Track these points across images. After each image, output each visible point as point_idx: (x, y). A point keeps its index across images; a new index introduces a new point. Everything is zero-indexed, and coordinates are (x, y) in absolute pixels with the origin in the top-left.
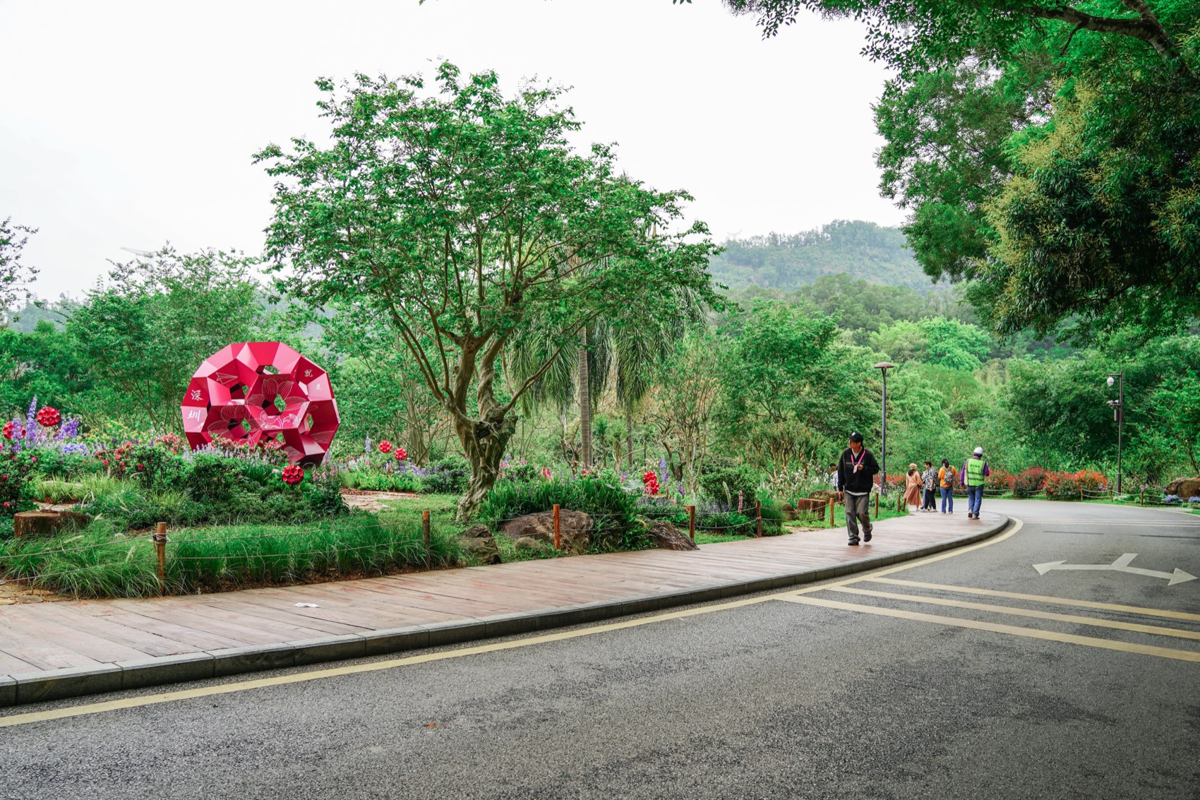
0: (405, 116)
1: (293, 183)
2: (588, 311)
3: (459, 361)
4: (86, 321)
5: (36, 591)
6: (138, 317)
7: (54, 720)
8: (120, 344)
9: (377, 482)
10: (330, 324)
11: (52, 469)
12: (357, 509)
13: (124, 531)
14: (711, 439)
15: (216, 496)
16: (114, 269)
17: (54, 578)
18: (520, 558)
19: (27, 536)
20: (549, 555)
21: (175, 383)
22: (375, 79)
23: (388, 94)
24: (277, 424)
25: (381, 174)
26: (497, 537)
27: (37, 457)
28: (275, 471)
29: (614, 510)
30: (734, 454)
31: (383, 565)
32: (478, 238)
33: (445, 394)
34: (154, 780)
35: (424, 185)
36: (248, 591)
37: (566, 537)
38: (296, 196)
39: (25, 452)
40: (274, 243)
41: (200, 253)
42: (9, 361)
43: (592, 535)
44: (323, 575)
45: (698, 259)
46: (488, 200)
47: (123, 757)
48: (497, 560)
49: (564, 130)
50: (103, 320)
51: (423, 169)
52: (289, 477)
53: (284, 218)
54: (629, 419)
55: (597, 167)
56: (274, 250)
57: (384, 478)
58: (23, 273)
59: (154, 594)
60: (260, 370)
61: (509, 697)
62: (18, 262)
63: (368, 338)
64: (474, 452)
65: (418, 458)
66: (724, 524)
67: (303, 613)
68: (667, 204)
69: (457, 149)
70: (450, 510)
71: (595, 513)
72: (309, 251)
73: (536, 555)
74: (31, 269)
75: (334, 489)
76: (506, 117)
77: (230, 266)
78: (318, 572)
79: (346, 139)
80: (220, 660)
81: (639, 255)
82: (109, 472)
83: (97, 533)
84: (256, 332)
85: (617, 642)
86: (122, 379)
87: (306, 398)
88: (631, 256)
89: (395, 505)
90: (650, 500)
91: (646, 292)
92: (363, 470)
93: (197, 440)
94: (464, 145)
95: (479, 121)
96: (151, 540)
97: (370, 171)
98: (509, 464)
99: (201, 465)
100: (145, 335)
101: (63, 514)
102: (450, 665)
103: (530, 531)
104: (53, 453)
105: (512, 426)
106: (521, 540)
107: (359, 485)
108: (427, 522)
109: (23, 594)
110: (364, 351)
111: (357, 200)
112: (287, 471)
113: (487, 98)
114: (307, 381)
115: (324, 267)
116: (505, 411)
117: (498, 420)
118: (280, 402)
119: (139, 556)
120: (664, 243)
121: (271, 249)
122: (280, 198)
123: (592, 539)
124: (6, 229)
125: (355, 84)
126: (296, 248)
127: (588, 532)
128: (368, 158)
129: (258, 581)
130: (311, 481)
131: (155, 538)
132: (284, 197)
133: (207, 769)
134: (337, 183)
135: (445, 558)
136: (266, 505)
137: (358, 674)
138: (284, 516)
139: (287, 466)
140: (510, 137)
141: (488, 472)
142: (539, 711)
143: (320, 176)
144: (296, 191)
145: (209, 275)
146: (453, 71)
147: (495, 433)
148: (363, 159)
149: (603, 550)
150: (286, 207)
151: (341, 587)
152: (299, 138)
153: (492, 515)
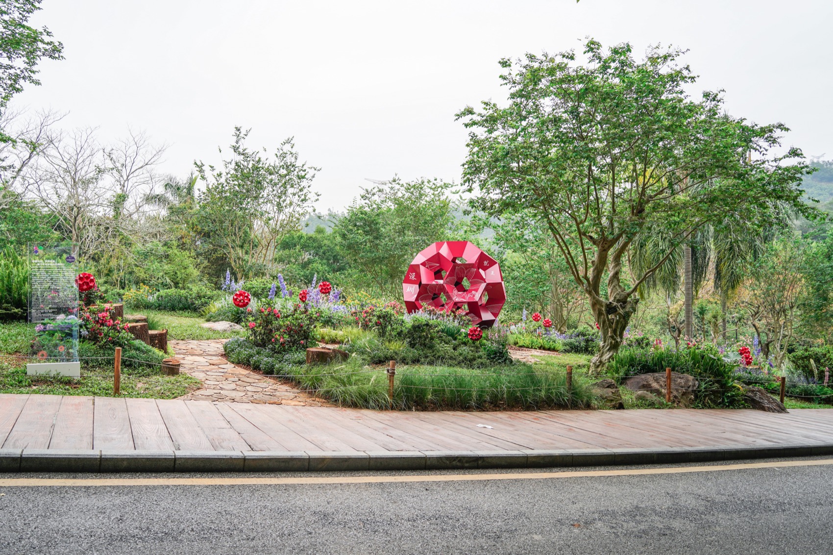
0: (562, 81)
1: (481, 132)
2: (697, 220)
3: (595, 258)
4: (346, 227)
5: (317, 399)
6: (377, 223)
7: (330, 484)
8: (365, 241)
9: (530, 342)
10: (500, 229)
11: (325, 321)
12: (518, 361)
13: (369, 365)
14: (797, 323)
15: (425, 345)
16: (363, 193)
17: (328, 392)
18: (638, 407)
19: (313, 363)
20: (661, 406)
21: (397, 267)
22: (539, 56)
23: (549, 66)
24: (464, 297)
25: (543, 123)
26: (621, 388)
27: (320, 313)
28: (463, 330)
29: (716, 375)
30: (816, 337)
31: (537, 403)
32: (612, 166)
33: (585, 282)
34: (391, 534)
35: (574, 129)
36: (445, 412)
37: (675, 393)
38: (483, 141)
39: (313, 310)
40: (468, 174)
41: (415, 180)
42: (300, 251)
43: (696, 393)
44: (495, 406)
45: (793, 178)
46: (622, 139)
47: (371, 515)
48: (621, 407)
49: (682, 83)
50: (355, 225)
51: (574, 118)
52: (472, 335)
53: (475, 156)
54: (724, 305)
55: (706, 109)
56: (468, 178)
57: (535, 339)
58: (312, 196)
59: (386, 409)
60: (454, 260)
61: (635, 513)
62: (310, 189)
63: (526, 239)
64: (604, 325)
65: (559, 327)
66: (810, 394)
67: (483, 432)
68: (766, 136)
69: (599, 102)
70: (584, 366)
71: (699, 376)
72: (491, 179)
73: (652, 405)
74: (316, 194)
75: (503, 345)
76: (636, 77)
77: (433, 189)
78: (492, 403)
79: (519, 100)
80: (430, 458)
81: (740, 176)
82: (360, 325)
83: (353, 365)
84: (450, 234)
85: (721, 480)
86: (365, 264)
87: (484, 281)
88: (735, 177)
89: (544, 360)
90: (745, 369)
91: (745, 205)
92: (520, 333)
93: (412, 307)
94: (605, 99)
95: (617, 81)
96: (386, 372)
97: (535, 121)
98: (630, 335)
99: (417, 324)
100: (381, 236)
101: (334, 350)
102: (589, 482)
103: (647, 387)
104: (327, 310)
105: (634, 306)
106: (640, 392)
107: (517, 343)
108: (570, 373)
109: (309, 400)
110: (523, 248)
111: (524, 142)
112: (471, 331)
113: (623, 63)
114: (485, 269)
115: (502, 190)
116: (629, 295)
117: (623, 301)
118: (466, 283)
119: (377, 382)
120: (762, 166)
121: (466, 178)
122: (472, 143)
123: (696, 397)
124: (304, 169)
125: (526, 61)
126: (483, 176)
127: (693, 391)
128: (534, 113)
129: (452, 406)
130: (487, 339)
131: (388, 371)
132: (475, 142)
133: (423, 532)
134: (512, 131)
135: (582, 401)
136: (456, 353)
137: (522, 480)
138: (469, 362)
139: (470, 327)
140: (639, 91)
141: (615, 339)
142: (660, 527)
143: (500, 126)
144: (483, 138)
145: (421, 195)
146: (596, 46)
147: (621, 311)
148: (530, 113)
149: (705, 406)
150: (476, 149)
151: (507, 416)
152: (486, 101)
153: (617, 372)
